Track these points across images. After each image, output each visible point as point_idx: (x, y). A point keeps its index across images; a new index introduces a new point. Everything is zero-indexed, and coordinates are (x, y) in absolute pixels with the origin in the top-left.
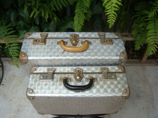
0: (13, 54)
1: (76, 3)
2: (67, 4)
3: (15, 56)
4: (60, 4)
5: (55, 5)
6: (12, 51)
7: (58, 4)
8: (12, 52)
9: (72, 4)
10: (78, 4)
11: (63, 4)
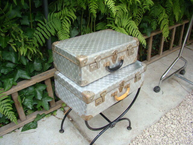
0: (5, 109)
1: (56, 32)
2: (50, 36)
3: (9, 111)
4: (43, 38)
5: (38, 40)
6: (3, 106)
7: (41, 38)
8: (4, 108)
9: (53, 35)
10: (59, 32)
11: (46, 37)
